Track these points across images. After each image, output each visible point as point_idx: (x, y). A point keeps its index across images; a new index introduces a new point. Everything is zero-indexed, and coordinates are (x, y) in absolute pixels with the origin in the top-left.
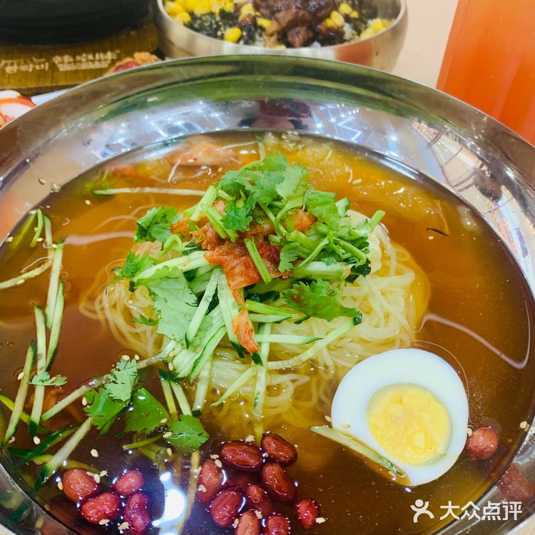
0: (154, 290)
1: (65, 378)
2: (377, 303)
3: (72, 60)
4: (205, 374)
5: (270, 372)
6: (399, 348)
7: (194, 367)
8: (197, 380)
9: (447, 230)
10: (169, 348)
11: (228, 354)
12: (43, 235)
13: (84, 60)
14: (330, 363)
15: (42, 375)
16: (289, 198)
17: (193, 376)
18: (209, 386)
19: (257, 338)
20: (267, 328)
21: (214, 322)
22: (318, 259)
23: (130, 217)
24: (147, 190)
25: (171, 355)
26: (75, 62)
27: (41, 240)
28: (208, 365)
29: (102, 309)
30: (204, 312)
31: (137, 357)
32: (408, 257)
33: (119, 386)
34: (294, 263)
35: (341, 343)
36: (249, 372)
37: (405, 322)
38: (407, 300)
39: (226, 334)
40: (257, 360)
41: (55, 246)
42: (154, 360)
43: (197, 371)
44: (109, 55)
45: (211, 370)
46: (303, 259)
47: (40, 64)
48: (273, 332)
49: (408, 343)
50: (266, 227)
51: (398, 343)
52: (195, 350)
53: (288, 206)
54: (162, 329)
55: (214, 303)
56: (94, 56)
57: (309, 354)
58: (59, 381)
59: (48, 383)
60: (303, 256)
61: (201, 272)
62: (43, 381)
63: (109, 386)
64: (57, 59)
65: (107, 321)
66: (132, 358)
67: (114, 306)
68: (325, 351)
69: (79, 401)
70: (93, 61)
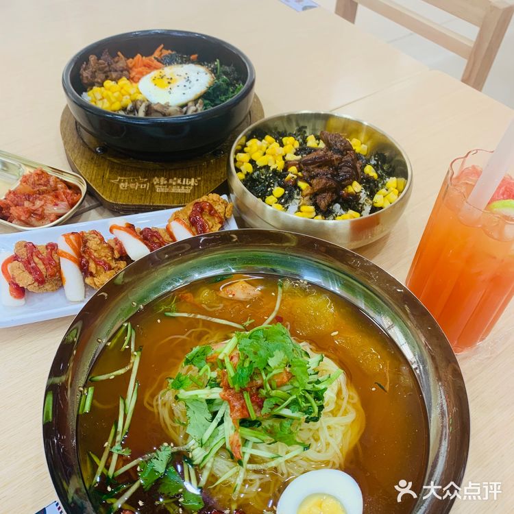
0: (188, 404)
1: (130, 451)
2: (324, 435)
3: (166, 182)
4: (209, 465)
5: (247, 471)
6: (331, 468)
7: (203, 460)
8: (204, 467)
9: (387, 388)
10: (192, 443)
11: (225, 454)
12: (129, 344)
13: (174, 183)
14: (285, 471)
15: (118, 446)
16: (276, 368)
17: (202, 465)
18: (210, 473)
19: (243, 449)
20: (250, 444)
21: (220, 433)
22: (287, 407)
23: (184, 337)
24: (199, 316)
25: (192, 448)
26: (168, 185)
27: (128, 347)
28: (212, 460)
29: (157, 405)
30: (215, 426)
31: (172, 445)
32: (356, 399)
33: (159, 462)
34: (272, 409)
35: (295, 459)
36: (235, 470)
37: (338, 451)
38: (344, 435)
39: (225, 444)
40: (240, 463)
41: (135, 353)
42: (181, 448)
43: (205, 462)
44: (193, 182)
45: (213, 463)
46: (279, 406)
47: (143, 183)
48: (253, 447)
49: (338, 466)
50: (259, 382)
51: (331, 464)
52: (206, 449)
53: (274, 372)
54: (189, 430)
55: (221, 422)
56: (182, 181)
57: (273, 464)
58: (127, 453)
59: (120, 453)
60: (279, 404)
61: (217, 402)
62: (118, 450)
63: (154, 461)
64: (156, 181)
65: (159, 413)
66: (169, 444)
67: (165, 404)
68: (283, 464)
69: (135, 467)
70: (181, 186)
